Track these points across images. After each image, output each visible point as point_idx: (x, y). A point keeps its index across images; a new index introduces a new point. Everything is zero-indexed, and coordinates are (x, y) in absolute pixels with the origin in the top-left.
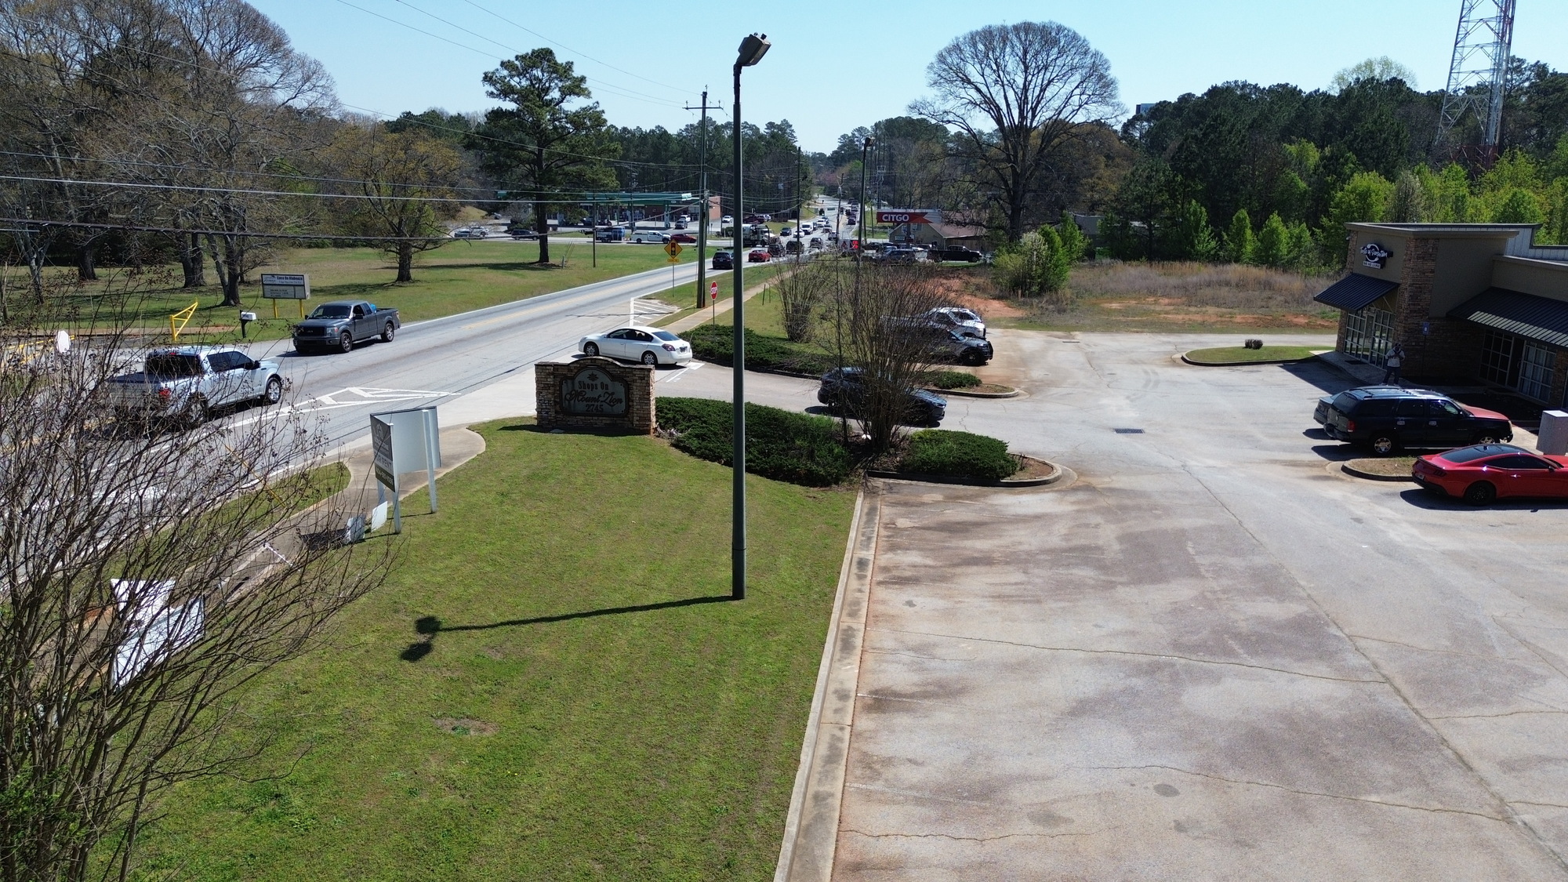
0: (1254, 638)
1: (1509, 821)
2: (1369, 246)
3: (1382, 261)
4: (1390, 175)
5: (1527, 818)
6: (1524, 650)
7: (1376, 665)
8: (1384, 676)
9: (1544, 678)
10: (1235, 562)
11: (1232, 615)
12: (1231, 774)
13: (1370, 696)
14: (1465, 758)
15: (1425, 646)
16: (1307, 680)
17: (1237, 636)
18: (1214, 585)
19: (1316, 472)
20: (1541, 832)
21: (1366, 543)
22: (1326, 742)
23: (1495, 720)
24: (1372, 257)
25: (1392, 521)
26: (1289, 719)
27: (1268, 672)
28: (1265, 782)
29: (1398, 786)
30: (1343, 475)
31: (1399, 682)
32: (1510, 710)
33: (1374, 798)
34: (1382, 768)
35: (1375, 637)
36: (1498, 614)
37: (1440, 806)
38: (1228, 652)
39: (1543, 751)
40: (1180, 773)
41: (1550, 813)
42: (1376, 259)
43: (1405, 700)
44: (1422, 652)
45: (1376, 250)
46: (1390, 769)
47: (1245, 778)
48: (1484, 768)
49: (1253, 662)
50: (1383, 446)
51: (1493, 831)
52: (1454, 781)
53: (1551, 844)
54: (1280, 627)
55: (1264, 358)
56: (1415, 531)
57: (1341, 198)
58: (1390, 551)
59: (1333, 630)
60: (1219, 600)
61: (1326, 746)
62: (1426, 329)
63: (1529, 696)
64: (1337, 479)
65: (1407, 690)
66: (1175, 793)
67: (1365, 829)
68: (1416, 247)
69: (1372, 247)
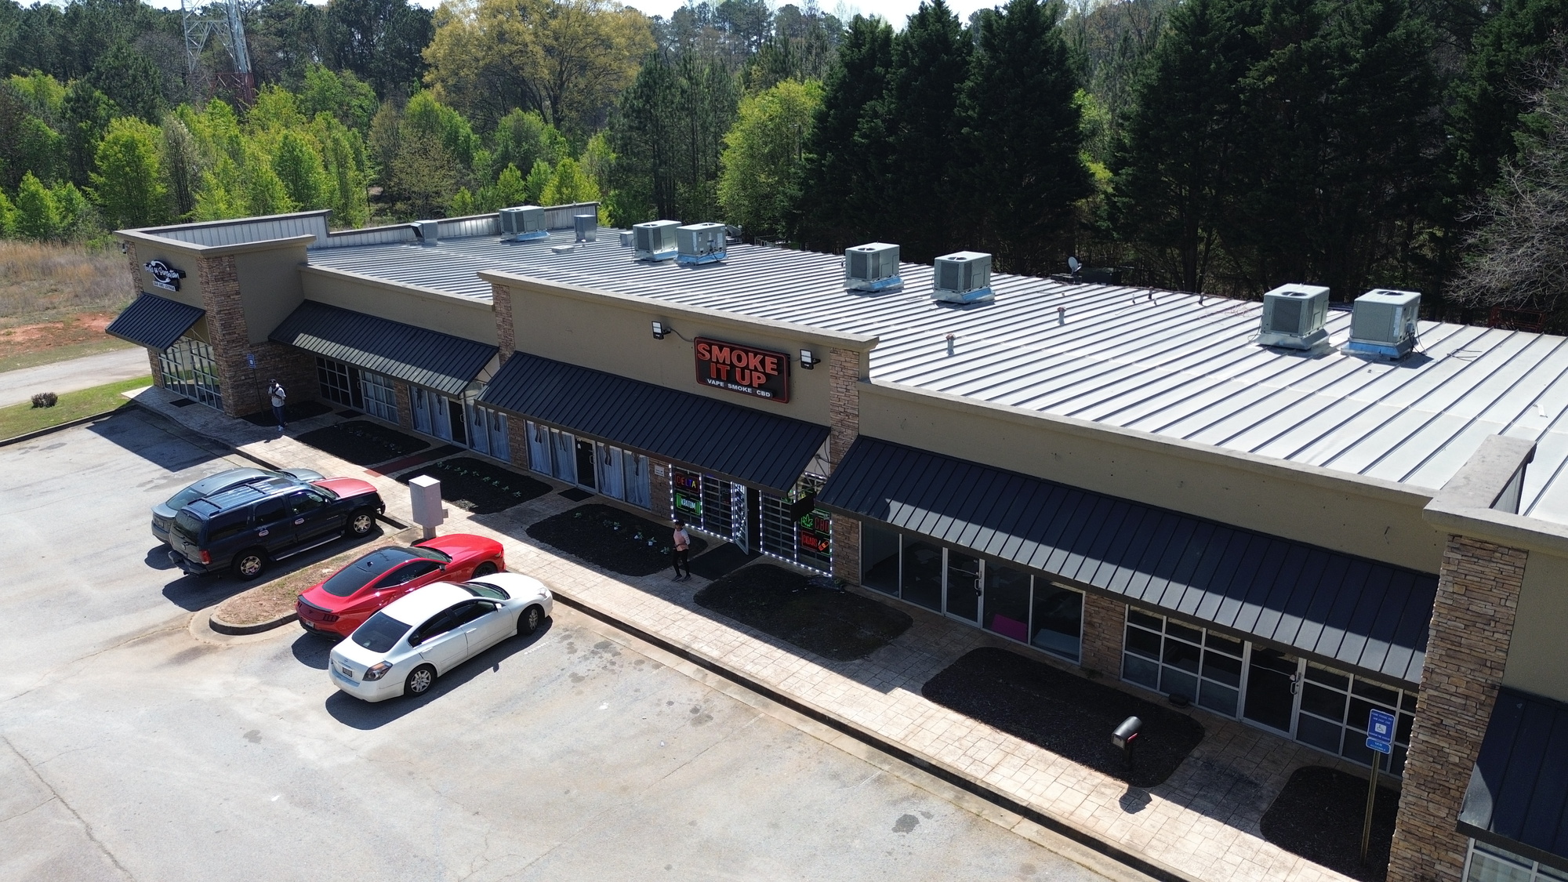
2: (153, 263)
3: (173, 281)
19: (179, 644)
21: (274, 789)
24: (163, 278)
25: (295, 717)
30: (215, 638)
42: (168, 280)
45: (163, 269)
50: (251, 565)
55: (65, 419)
58: (308, 793)
62: (251, 362)
68: (210, 268)
69: (157, 266)
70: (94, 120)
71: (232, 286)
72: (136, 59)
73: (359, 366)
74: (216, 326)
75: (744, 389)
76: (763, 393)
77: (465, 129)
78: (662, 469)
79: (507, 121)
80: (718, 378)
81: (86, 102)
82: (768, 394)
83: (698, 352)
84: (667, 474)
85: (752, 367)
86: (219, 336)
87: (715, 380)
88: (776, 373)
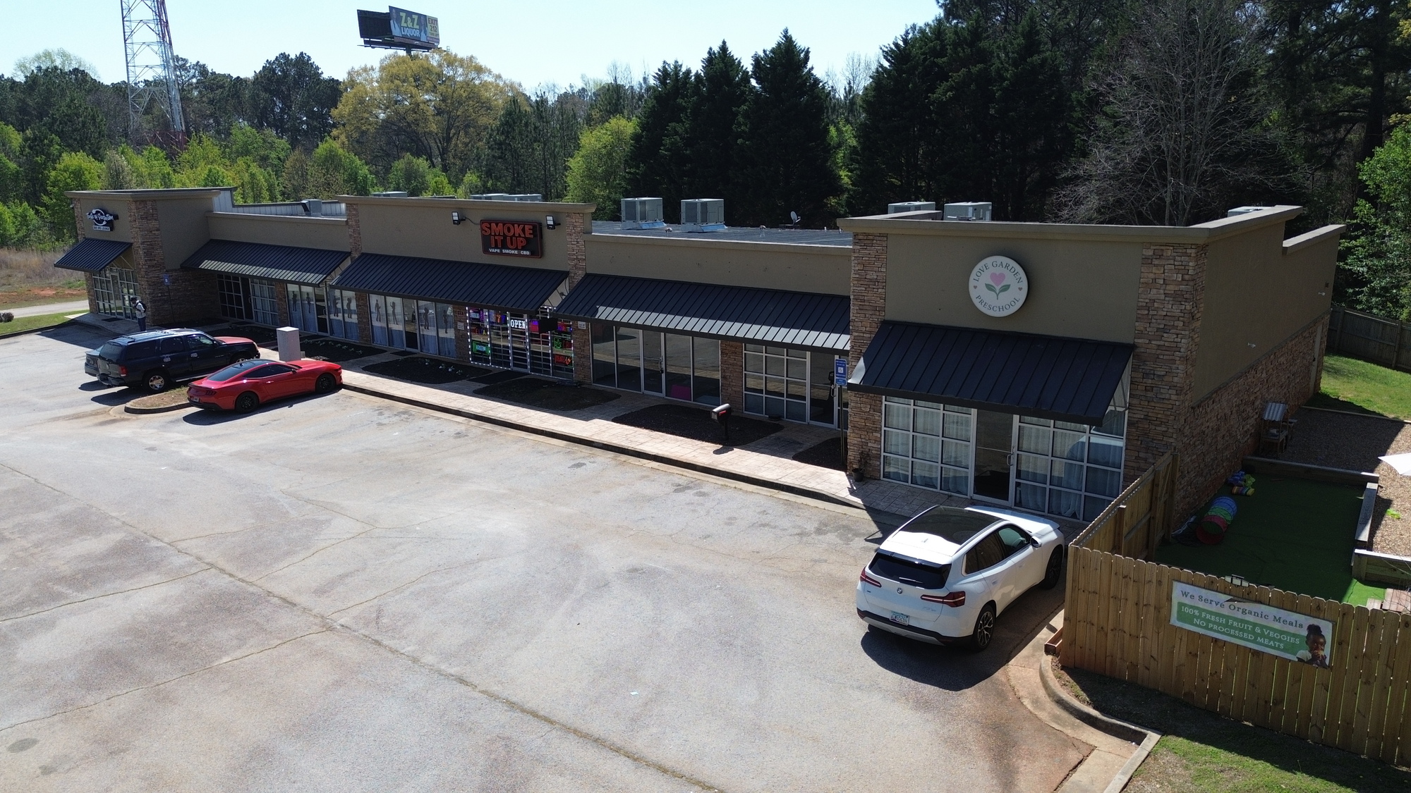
0: (79, 576)
1: (331, 629)
2: (94, 211)
3: (109, 223)
4: (97, 155)
5: (342, 621)
6: (310, 506)
7: (199, 558)
8: (208, 564)
9: (328, 521)
10: (41, 517)
11: (52, 564)
12: (89, 699)
13: (200, 583)
14: (289, 599)
15: (236, 530)
16: (141, 592)
17: (62, 580)
18: (24, 543)
19: (101, 418)
20: (355, 627)
21: (164, 466)
22: (172, 635)
23: (303, 563)
24: (100, 221)
25: (182, 442)
26: (135, 631)
27: (101, 600)
28: (125, 691)
29: (242, 641)
30: (128, 415)
31: (222, 563)
32: (312, 551)
33: (225, 659)
34: (224, 634)
35: (193, 536)
36: (285, 487)
37: (279, 642)
38: (56, 597)
39: (340, 571)
40: (34, 723)
41: (356, 611)
42: (104, 223)
43: (231, 575)
44: (234, 534)
45: (102, 214)
46: (233, 632)
47: (104, 697)
48: (302, 600)
49: (85, 596)
50: (157, 383)
51: (322, 641)
52: (286, 619)
53: (363, 631)
54: (104, 557)
55: (19, 329)
56: (204, 445)
57: (56, 177)
58: (187, 466)
59: (154, 543)
60: (32, 555)
61: (172, 638)
62: (166, 280)
63: (322, 537)
64: (123, 420)
65: (229, 567)
66: (34, 742)
67: (223, 687)
68: (137, 209)
69: (97, 212)
70: (48, 155)
71: (154, 224)
72: (87, 108)
73: (249, 275)
74: (140, 254)
75: (513, 252)
76: (525, 253)
77: (364, 170)
78: (462, 324)
79: (399, 165)
80: (496, 247)
81: (42, 141)
82: (528, 253)
83: (482, 230)
84: (466, 327)
85: (517, 235)
86: (142, 262)
87: (494, 248)
88: (532, 236)
